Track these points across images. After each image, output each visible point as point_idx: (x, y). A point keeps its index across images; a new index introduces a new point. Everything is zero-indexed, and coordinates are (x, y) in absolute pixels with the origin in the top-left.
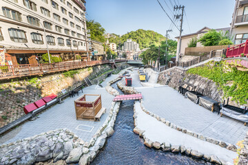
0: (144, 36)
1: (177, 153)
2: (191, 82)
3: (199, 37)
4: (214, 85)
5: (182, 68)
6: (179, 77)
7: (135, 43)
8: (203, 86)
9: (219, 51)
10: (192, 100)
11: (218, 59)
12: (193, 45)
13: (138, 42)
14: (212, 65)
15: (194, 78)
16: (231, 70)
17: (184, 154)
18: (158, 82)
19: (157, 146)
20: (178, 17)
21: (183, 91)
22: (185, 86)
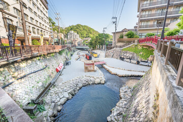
0: (82, 29)
1: (131, 76)
2: (125, 55)
3: (125, 33)
4: (135, 55)
5: (119, 48)
6: (119, 53)
7: (76, 34)
8: (131, 56)
9: (136, 40)
10: (127, 62)
11: (136, 44)
12: (122, 37)
13: (78, 33)
14: (134, 46)
15: (126, 53)
16: (141, 48)
17: (133, 76)
18: (105, 57)
19: (124, 75)
20: (114, 23)
21: (122, 59)
22: (123, 57)
